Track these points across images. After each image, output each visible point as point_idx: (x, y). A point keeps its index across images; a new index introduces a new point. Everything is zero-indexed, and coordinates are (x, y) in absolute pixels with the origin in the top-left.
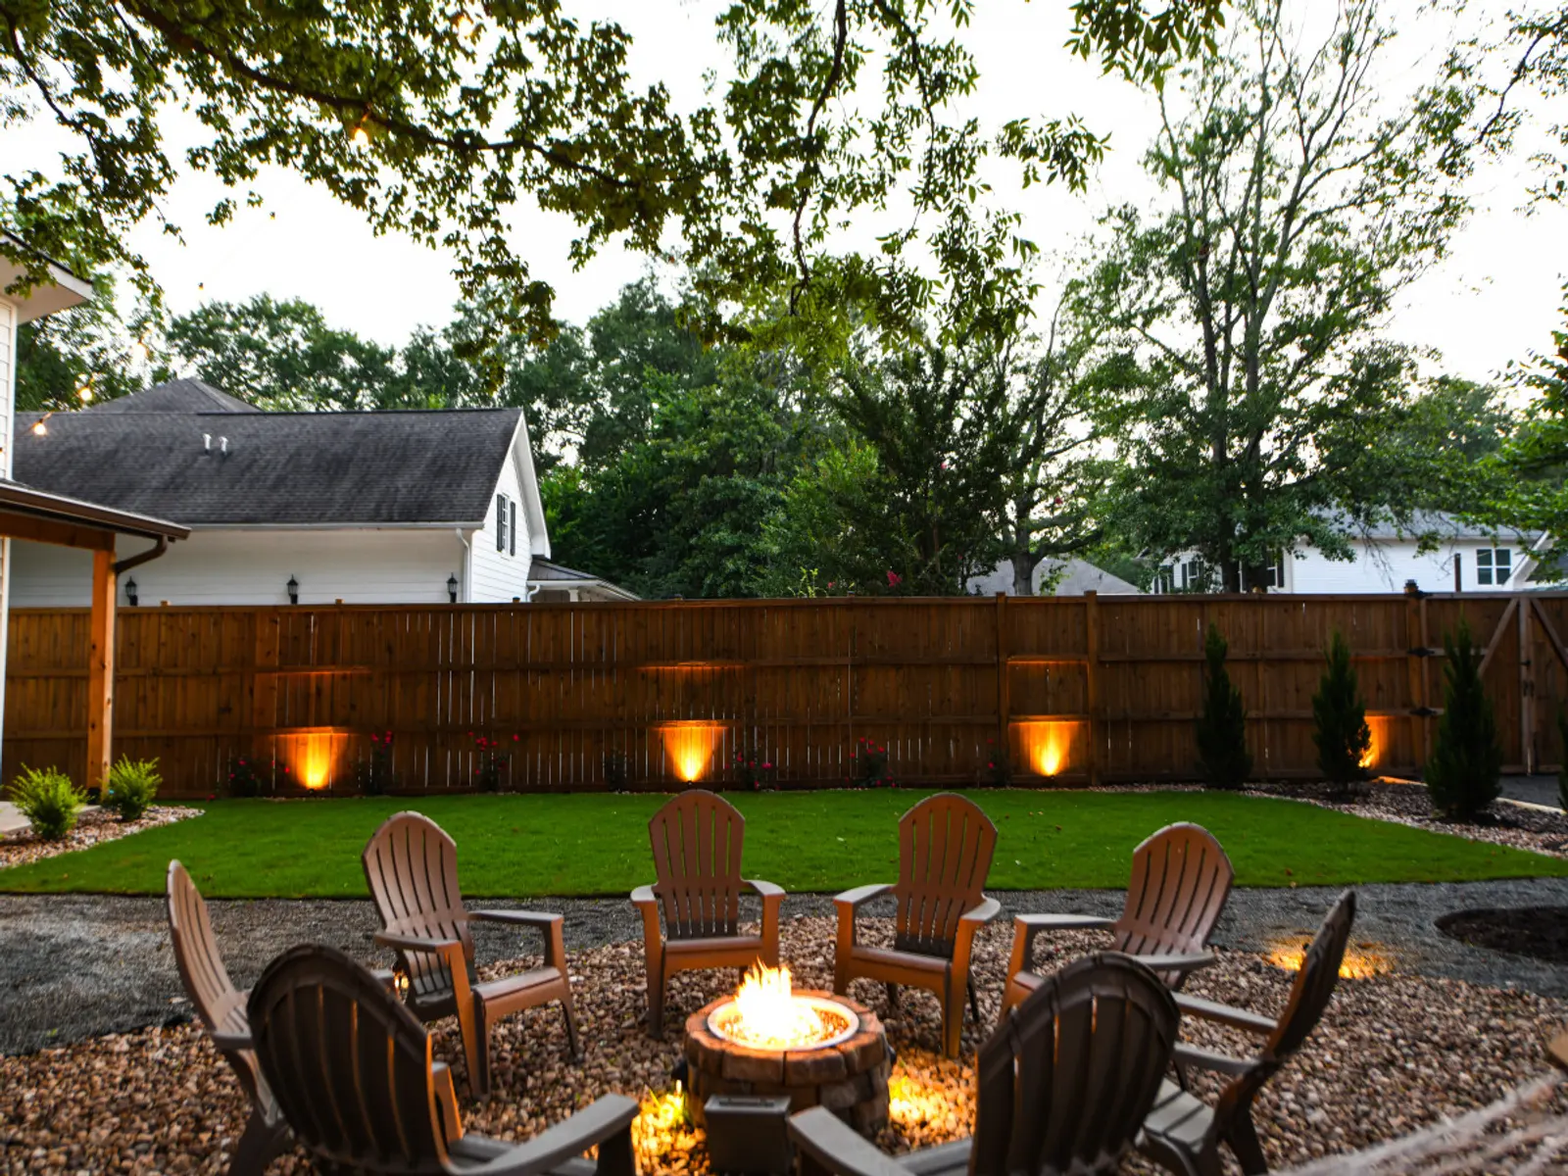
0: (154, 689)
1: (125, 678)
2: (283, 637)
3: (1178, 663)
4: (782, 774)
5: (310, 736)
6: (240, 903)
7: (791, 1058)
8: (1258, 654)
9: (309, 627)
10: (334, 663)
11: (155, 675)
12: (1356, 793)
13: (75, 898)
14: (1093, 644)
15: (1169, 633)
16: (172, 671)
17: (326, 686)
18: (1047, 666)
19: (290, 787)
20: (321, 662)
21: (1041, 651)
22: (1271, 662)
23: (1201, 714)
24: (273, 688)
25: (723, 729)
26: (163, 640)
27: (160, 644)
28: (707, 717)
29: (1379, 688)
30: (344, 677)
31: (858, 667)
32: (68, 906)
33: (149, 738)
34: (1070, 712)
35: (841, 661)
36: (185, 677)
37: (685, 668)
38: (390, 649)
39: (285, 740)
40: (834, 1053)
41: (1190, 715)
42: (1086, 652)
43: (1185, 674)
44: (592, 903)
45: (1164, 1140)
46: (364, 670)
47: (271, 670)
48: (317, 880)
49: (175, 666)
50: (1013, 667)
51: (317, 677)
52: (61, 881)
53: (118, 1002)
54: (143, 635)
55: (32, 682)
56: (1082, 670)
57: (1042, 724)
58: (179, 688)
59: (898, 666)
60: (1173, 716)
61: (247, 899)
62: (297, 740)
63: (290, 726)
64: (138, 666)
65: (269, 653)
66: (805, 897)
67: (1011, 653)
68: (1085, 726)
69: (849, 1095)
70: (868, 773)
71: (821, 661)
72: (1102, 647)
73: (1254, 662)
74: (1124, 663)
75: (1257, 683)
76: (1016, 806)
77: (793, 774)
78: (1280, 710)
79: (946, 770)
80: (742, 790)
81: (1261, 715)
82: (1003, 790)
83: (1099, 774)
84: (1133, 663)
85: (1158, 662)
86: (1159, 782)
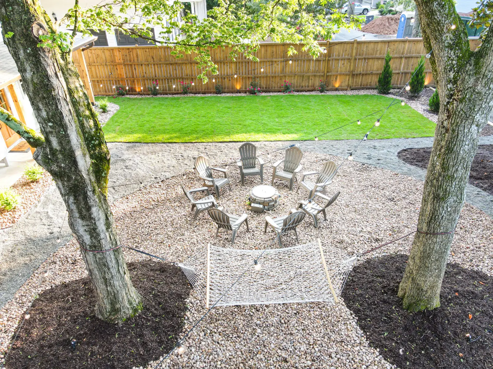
2: (123, 55)
3: (378, 59)
4: (263, 88)
5: (135, 80)
8: (403, 56)
9: (129, 52)
10: (138, 61)
12: (416, 97)
14: (354, 54)
15: (377, 51)
16: (94, 64)
17: (137, 67)
19: (133, 92)
20: (134, 62)
21: (339, 56)
22: (406, 58)
23: (381, 73)
24: (122, 68)
30: (141, 65)
34: (345, 72)
35: (280, 60)
40: (271, 199)
41: (378, 72)
42: (352, 56)
43: (380, 62)
56: (350, 61)
60: (374, 72)
63: (129, 78)
65: (119, 59)
69: (273, 203)
70: (286, 89)
71: (274, 60)
72: (356, 54)
73: (401, 58)
74: (362, 59)
75: (401, 63)
76: (323, 103)
77: (266, 88)
78: (405, 70)
79: (308, 87)
80: (252, 94)
81: (400, 72)
82: (323, 94)
83: (350, 87)
84: (365, 59)
85: (372, 58)
86: (367, 89)
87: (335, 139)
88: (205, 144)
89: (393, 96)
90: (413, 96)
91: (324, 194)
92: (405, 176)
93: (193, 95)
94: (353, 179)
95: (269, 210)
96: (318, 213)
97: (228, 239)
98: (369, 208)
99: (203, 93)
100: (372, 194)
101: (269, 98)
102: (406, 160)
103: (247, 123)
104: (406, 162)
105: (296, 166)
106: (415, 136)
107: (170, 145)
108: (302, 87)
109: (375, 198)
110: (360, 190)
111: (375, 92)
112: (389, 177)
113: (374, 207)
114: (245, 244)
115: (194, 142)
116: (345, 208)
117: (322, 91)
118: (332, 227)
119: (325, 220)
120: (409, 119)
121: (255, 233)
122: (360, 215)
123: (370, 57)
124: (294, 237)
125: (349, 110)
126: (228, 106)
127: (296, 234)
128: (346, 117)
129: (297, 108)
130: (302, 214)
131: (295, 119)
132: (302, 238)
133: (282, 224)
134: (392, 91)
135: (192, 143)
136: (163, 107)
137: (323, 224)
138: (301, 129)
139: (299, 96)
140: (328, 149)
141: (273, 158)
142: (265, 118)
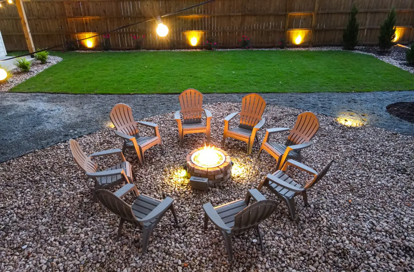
0: (40, 22)
1: (31, 19)
2: (73, 8)
3: (342, 13)
4: (220, 44)
5: (86, 35)
6: (79, 95)
7: (209, 170)
8: (368, 10)
9: (80, 5)
10: (89, 15)
11: (39, 18)
12: (386, 52)
13: (38, 94)
14: (316, 8)
15: (341, 5)
16: (43, 17)
17: (88, 21)
18: (301, 15)
19: (84, 48)
20: (85, 15)
21: (300, 10)
22: (372, 13)
23: (346, 28)
24: (73, 22)
25: (203, 33)
26: (38, 9)
27: (38, 10)
28: (198, 30)
29: (404, 20)
30: (93, 19)
31: (243, 16)
32: (37, 97)
33: (42, 35)
34: (306, 28)
35: (238, 14)
36: (47, 19)
37: (191, 17)
38: (104, 11)
39: (80, 36)
40: (218, 169)
41: (342, 28)
42: (314, 11)
43: (344, 17)
44: (167, 96)
45: (284, 196)
46: (98, 17)
47: (71, 17)
48: (97, 88)
49: (44, 16)
50: (290, 15)
51: (85, 19)
52: (33, 88)
53: (58, 132)
54: (32, 7)
55: (5, 21)
56: (311, 16)
57: (297, 31)
58: (47, 23)
59: (255, 16)
60: (338, 28)
61: (81, 94)
62: (83, 36)
63: (80, 32)
64: (33, 16)
65: (70, 13)
66: (222, 95)
67: (291, 11)
68: (310, 31)
69: (221, 176)
70: (245, 45)
71: (232, 14)
72: (319, 9)
73: (366, 13)
74: (325, 14)
75: (366, 19)
76: (285, 58)
77: (223, 44)
78: (371, 27)
79: (267, 43)
80: (209, 49)
81: (365, 27)
82: (283, 50)
83: (312, 44)
84: (328, 14)
85: (335, 13)
86: (330, 46)
87: (302, 91)
88: (144, 96)
89: (360, 52)
90: (383, 52)
91: (300, 161)
92: (408, 137)
93: (146, 50)
94: (336, 139)
95: (215, 187)
96: (296, 195)
97: (138, 241)
98: (372, 184)
99: (157, 49)
100: (369, 161)
101: (226, 53)
102: (401, 116)
103: (199, 75)
104: (401, 118)
105: (257, 121)
106: (401, 89)
107: (103, 96)
108: (261, 43)
109: (376, 169)
110: (350, 156)
111: (340, 49)
112: (386, 138)
113: (379, 182)
114: (167, 254)
115: (132, 93)
116: (334, 185)
117: (282, 48)
118: (320, 219)
119: (307, 205)
120: (386, 71)
121: (188, 228)
122: (360, 196)
123: (334, 11)
124: (255, 241)
125: (314, 63)
126: (181, 59)
127: (258, 235)
128: (312, 70)
129: (257, 62)
130: (270, 204)
131: (254, 71)
132: (270, 243)
133: (233, 224)
134: (357, 47)
135: (130, 94)
136: (110, 60)
137: (303, 214)
138: (262, 81)
139: (258, 51)
140: (296, 103)
141: (227, 112)
142: (220, 70)
